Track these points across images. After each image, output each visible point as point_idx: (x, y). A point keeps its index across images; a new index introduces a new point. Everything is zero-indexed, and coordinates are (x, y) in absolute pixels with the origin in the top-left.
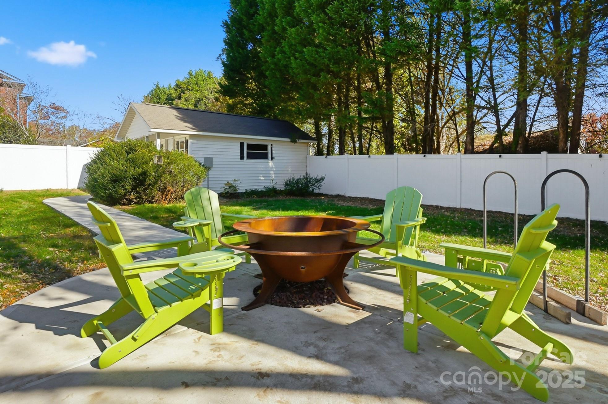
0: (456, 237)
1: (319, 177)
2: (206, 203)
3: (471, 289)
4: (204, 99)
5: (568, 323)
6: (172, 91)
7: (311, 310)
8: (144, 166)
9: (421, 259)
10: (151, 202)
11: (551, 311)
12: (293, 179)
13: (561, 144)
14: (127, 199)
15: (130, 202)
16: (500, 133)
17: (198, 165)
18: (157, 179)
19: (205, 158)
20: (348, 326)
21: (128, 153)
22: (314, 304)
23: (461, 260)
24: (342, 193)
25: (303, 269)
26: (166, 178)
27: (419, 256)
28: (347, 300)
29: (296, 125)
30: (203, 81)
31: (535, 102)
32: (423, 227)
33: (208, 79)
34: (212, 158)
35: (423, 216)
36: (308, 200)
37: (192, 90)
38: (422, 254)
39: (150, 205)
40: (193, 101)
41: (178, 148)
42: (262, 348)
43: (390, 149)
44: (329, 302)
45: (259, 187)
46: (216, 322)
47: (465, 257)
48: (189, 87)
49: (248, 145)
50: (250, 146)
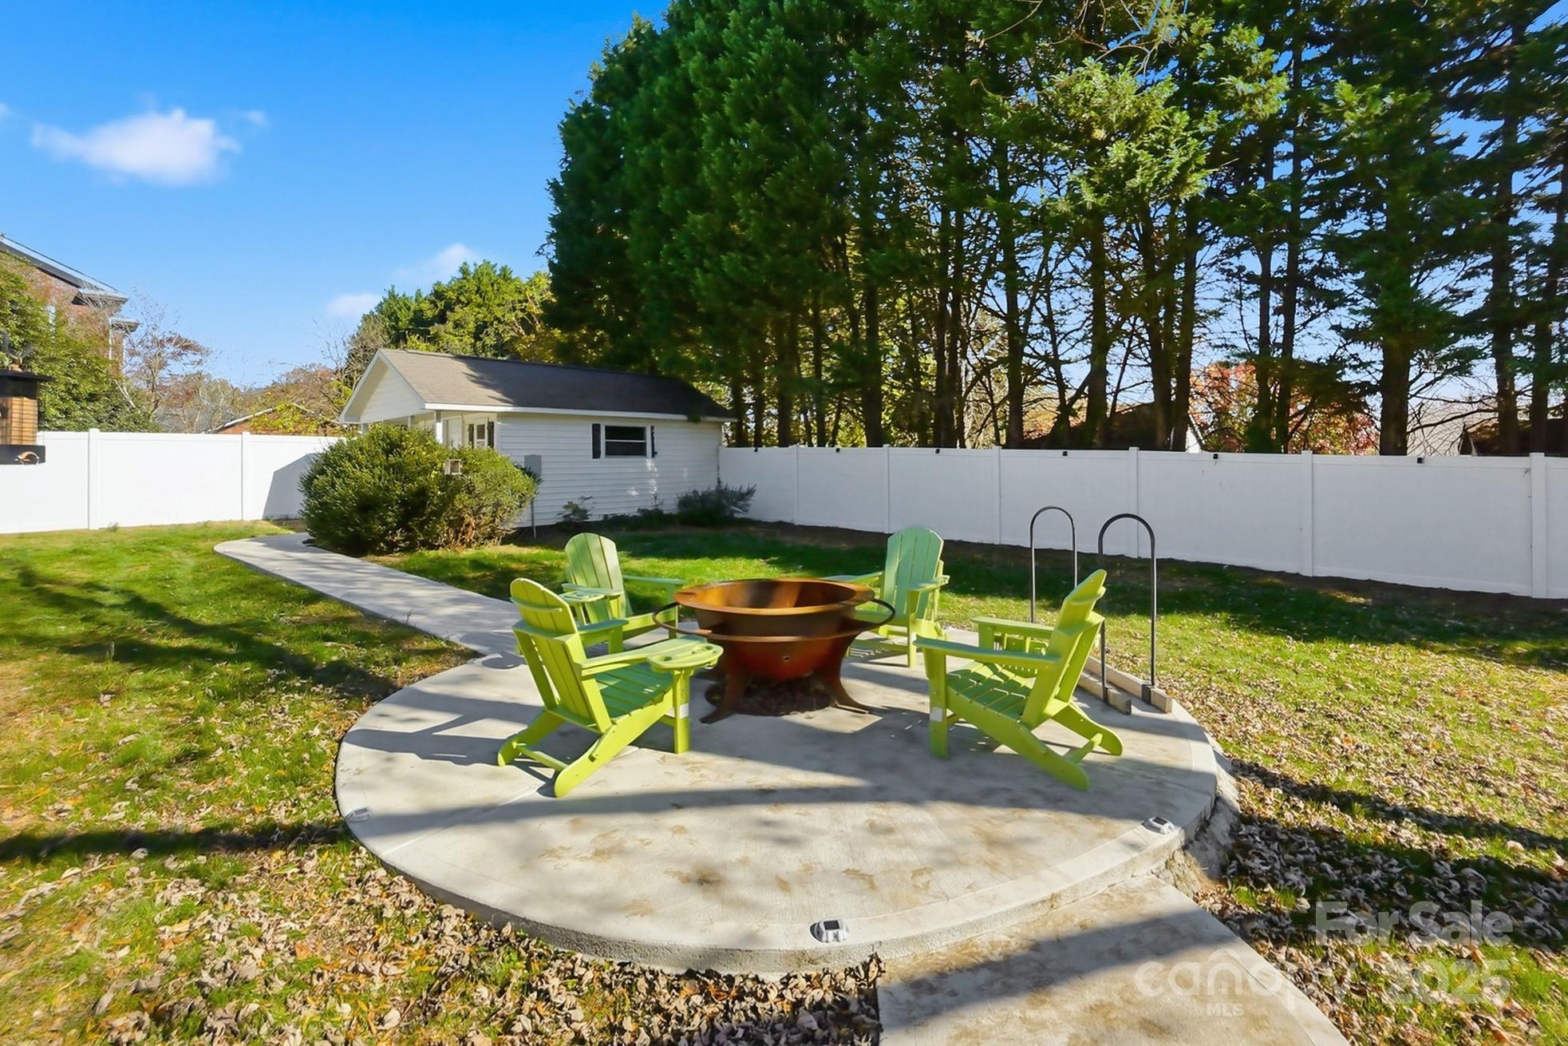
0: (995, 599)
1: (745, 490)
2: (597, 557)
3: (1011, 676)
4: (496, 322)
5: (1128, 713)
6: (425, 306)
7: (799, 718)
8: (421, 478)
9: (942, 639)
10: (432, 547)
11: (1111, 701)
12: (695, 492)
13: (1160, 437)
14: (386, 543)
15: (392, 548)
16: (1066, 410)
17: (519, 473)
18: (447, 501)
19: (526, 457)
20: (855, 734)
21: (387, 452)
22: (802, 709)
23: (999, 640)
24: (787, 519)
25: (786, 659)
26: (462, 500)
27: (939, 634)
28: (846, 701)
29: (695, 385)
30: (492, 285)
31: (1120, 359)
32: (943, 589)
33: (502, 281)
34: (540, 457)
35: (945, 573)
36: (729, 532)
37: (467, 305)
38: (943, 632)
39: (432, 553)
40: (471, 327)
41: (471, 439)
42: (750, 765)
43: (877, 438)
44: (821, 706)
45: (632, 511)
46: (681, 738)
47: (1003, 635)
48: (462, 298)
49: (608, 428)
50: (612, 432)
